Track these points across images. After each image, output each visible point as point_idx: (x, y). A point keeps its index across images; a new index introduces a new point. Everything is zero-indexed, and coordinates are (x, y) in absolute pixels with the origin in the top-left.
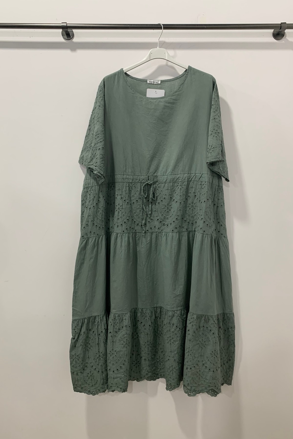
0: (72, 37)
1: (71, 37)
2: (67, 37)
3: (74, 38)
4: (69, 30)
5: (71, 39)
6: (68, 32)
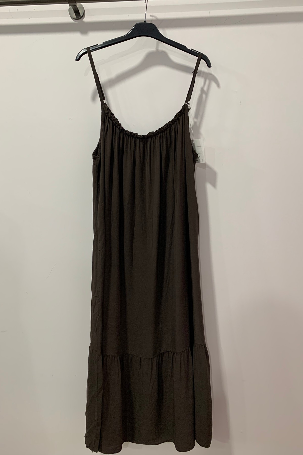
0: (83, 16)
1: (80, 16)
2: (76, 15)
3: (84, 18)
4: (78, 5)
5: (81, 19)
6: (76, 8)
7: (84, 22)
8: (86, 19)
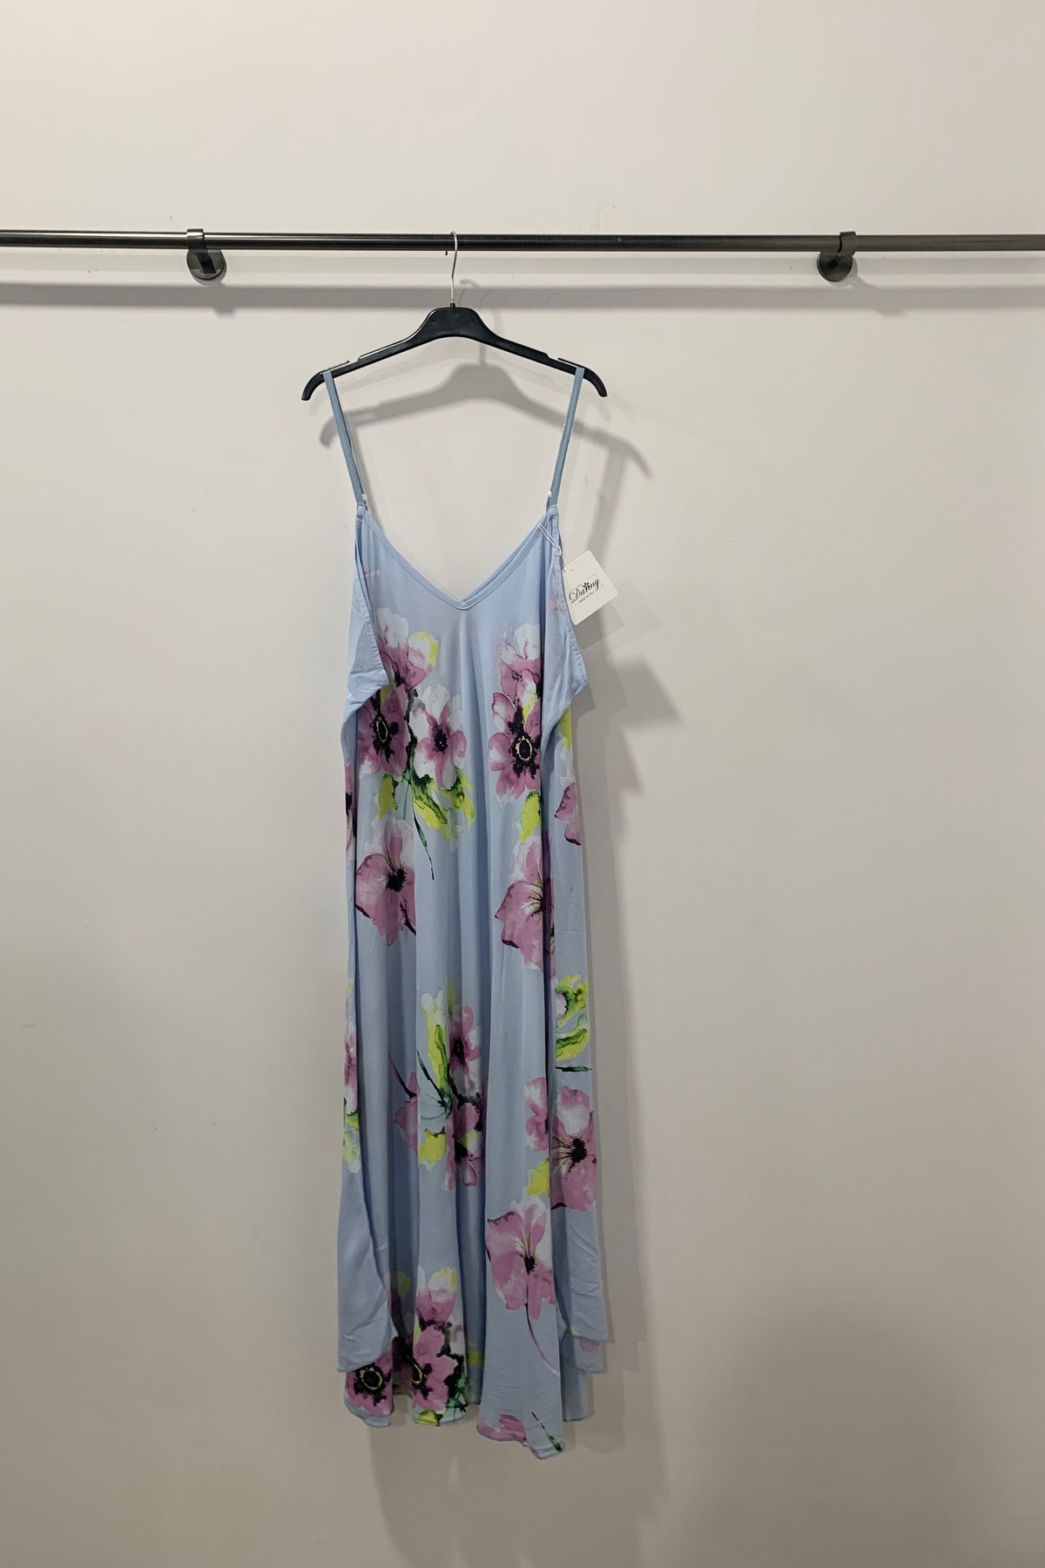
0: (221, 272)
1: (215, 273)
2: (205, 273)
3: (224, 275)
4: (209, 251)
5: (218, 278)
6: (206, 258)
7: (223, 287)
8: (230, 279)
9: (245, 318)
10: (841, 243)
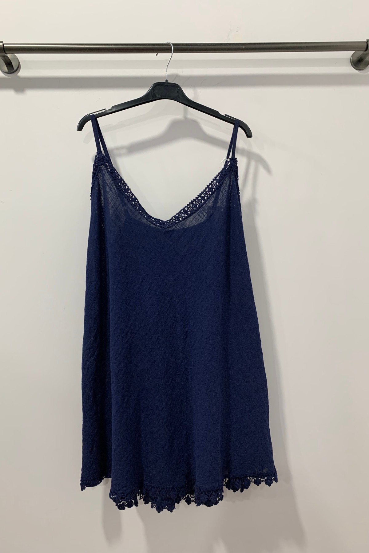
9: (31, 94)
10: (367, 46)
